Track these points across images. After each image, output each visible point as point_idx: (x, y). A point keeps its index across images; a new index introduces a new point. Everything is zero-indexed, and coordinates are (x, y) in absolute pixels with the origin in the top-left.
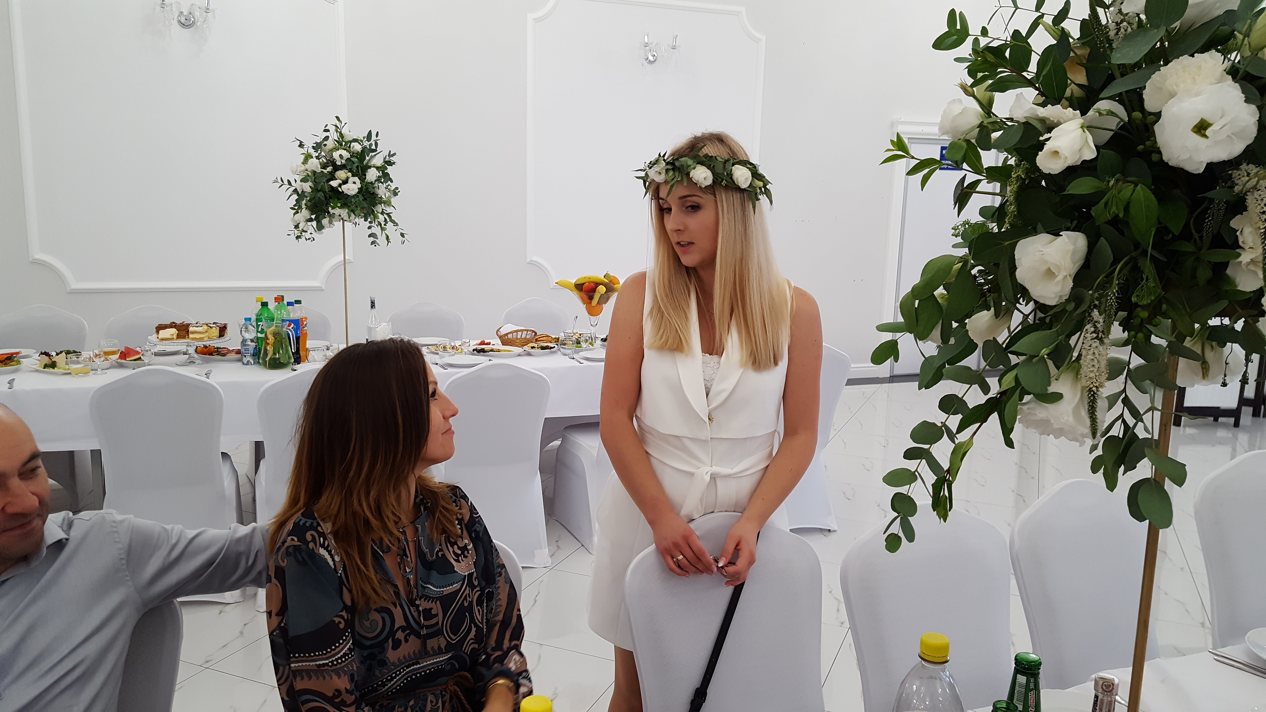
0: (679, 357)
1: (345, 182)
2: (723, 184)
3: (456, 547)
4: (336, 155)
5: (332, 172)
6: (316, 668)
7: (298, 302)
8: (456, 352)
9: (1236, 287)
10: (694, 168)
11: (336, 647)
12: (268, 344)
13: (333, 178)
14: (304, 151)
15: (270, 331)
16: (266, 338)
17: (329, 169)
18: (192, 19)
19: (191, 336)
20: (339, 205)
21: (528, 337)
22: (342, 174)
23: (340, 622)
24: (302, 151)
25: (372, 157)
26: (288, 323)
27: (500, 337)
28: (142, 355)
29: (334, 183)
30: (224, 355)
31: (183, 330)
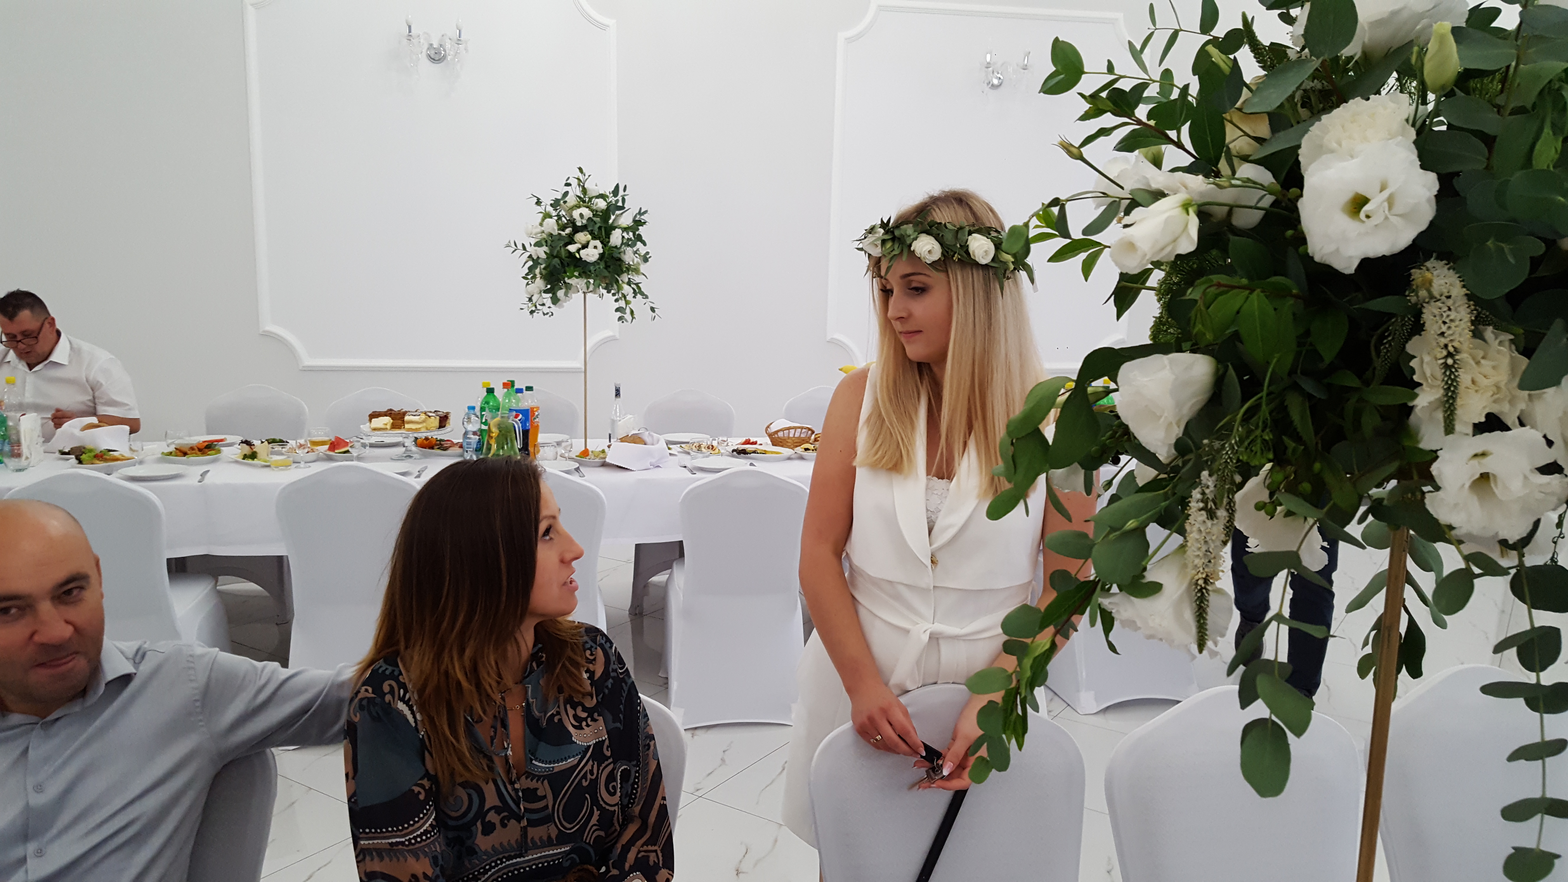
0: (897, 479)
1: (585, 246)
2: (954, 258)
3: (579, 709)
4: (576, 214)
5: (570, 233)
6: (389, 847)
7: (529, 389)
8: (712, 452)
9: (1418, 442)
10: (915, 239)
11: (415, 822)
12: (492, 437)
13: (572, 241)
14: (541, 209)
15: (493, 423)
16: (489, 431)
17: (568, 231)
18: (443, 52)
19: (407, 426)
20: (576, 274)
21: (802, 436)
22: (582, 237)
23: (419, 793)
24: (539, 209)
25: (617, 216)
26: (514, 413)
27: (770, 436)
28: (351, 447)
29: (572, 248)
30: (446, 449)
31: (398, 418)
